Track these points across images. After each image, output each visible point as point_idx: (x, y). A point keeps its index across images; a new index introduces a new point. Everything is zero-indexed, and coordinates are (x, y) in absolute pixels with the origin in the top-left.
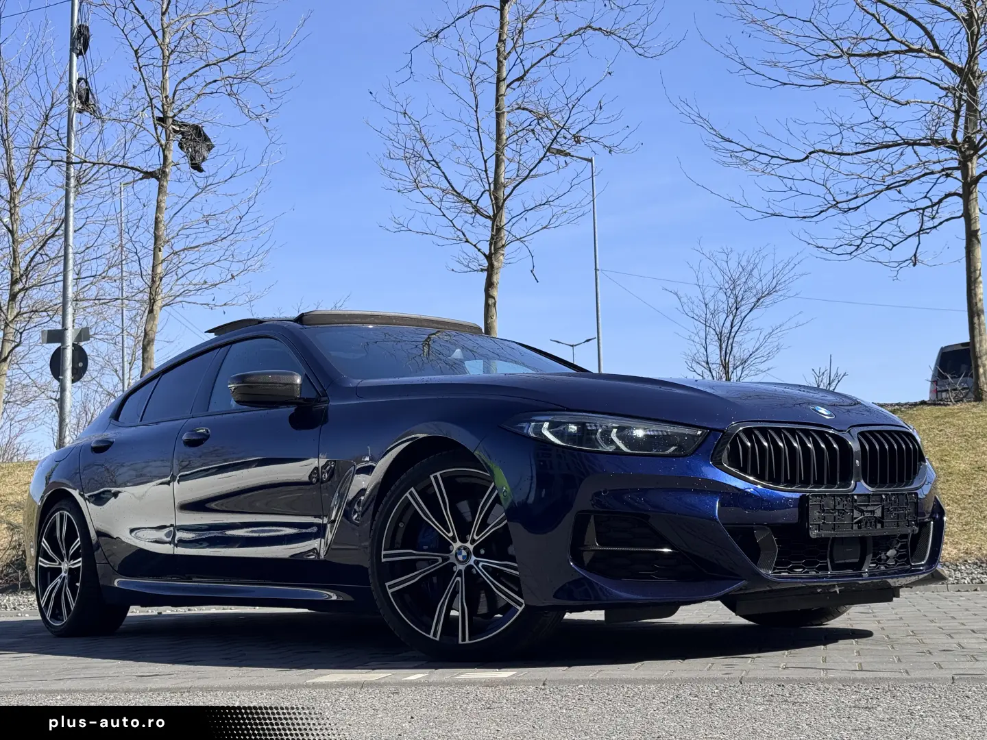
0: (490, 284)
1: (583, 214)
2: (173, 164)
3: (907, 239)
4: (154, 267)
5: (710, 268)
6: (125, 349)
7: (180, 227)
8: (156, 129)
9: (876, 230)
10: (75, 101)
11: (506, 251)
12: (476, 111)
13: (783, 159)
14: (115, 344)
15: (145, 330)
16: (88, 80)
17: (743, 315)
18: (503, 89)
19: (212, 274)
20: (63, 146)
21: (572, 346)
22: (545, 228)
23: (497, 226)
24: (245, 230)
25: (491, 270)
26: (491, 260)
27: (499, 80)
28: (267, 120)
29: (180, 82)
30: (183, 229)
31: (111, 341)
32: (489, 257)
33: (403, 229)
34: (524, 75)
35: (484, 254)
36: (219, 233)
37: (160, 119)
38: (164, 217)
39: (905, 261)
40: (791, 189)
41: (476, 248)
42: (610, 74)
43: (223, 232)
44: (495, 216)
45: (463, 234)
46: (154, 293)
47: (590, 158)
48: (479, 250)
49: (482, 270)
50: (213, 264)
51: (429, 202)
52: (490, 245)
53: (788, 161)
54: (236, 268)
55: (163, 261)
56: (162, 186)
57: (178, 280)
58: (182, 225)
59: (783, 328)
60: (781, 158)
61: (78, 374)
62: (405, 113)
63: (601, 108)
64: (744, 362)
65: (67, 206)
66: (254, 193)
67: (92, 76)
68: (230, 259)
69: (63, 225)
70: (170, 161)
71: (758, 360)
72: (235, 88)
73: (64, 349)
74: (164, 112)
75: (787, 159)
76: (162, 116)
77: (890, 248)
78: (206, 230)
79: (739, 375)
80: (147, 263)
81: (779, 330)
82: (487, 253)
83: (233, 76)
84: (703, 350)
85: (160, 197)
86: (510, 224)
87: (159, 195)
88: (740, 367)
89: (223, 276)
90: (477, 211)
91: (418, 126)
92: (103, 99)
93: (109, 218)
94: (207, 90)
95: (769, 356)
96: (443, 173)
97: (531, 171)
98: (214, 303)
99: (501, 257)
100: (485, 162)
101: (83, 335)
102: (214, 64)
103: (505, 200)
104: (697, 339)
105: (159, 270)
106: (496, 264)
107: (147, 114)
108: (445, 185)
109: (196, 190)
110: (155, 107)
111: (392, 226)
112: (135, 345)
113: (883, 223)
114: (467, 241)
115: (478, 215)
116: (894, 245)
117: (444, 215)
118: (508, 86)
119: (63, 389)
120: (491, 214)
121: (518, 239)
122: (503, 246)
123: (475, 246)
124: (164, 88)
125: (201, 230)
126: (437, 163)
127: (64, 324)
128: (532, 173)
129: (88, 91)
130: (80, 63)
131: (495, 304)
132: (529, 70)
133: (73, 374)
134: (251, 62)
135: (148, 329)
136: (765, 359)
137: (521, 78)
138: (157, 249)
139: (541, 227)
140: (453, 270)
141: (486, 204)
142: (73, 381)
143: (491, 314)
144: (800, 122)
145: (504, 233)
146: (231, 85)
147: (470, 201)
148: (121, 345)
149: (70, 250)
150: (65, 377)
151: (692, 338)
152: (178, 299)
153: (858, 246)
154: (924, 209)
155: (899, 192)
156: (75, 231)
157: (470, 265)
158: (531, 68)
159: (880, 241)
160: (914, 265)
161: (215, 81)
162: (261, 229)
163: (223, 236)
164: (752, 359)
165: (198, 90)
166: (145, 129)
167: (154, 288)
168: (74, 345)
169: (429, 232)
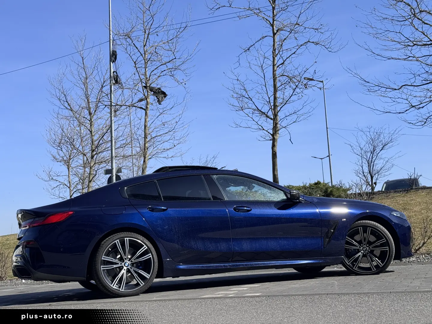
0: (274, 146)
1: (310, 116)
2: (150, 103)
4: (145, 144)
5: (361, 135)
6: (134, 172)
7: (154, 128)
8: (143, 91)
10: (113, 80)
11: (280, 132)
12: (264, 79)
13: (391, 89)
14: (130, 170)
15: (142, 169)
16: (117, 72)
17: (377, 153)
18: (276, 68)
19: (167, 145)
20: (109, 100)
21: (321, 159)
22: (294, 122)
23: (275, 122)
24: (179, 127)
25: (274, 140)
27: (274, 65)
28: (185, 84)
29: (152, 72)
30: (155, 128)
31: (128, 169)
32: (273, 135)
33: (238, 126)
34: (284, 62)
35: (271, 134)
36: (168, 129)
37: (144, 87)
38: (148, 124)
40: (394, 101)
41: (267, 132)
42: (316, 62)
43: (170, 129)
44: (274, 118)
45: (262, 127)
46: (145, 154)
47: (322, 81)
48: (269, 132)
49: (271, 140)
50: (167, 141)
51: (247, 116)
52: (273, 130)
53: (393, 90)
54: (176, 142)
55: (148, 141)
56: (147, 112)
57: (154, 148)
59: (393, 158)
62: (238, 80)
63: (315, 73)
64: (378, 172)
65: (111, 121)
66: (181, 112)
67: (118, 69)
68: (173, 139)
69: (110, 129)
70: (149, 103)
71: (384, 171)
72: (172, 73)
73: (113, 176)
74: (146, 84)
75: (393, 89)
76: (145, 85)
78: (164, 128)
79: (377, 177)
80: (142, 142)
81: (391, 159)
82: (272, 133)
83: (171, 68)
84: (361, 168)
86: (281, 121)
87: (145, 116)
88: (377, 174)
89: (171, 146)
90: (267, 117)
91: (243, 84)
92: (123, 78)
94: (162, 74)
95: (389, 169)
96: (253, 102)
98: (168, 156)
99: (278, 135)
100: (269, 98)
101: (119, 170)
102: (164, 64)
103: (278, 113)
104: (358, 164)
105: (147, 145)
106: (275, 137)
107: (140, 85)
108: (254, 107)
109: (159, 114)
110: (143, 82)
111: (234, 125)
112: (138, 170)
114: (264, 129)
115: (268, 119)
117: (254, 120)
118: (277, 67)
120: (273, 118)
121: (284, 127)
122: (278, 130)
123: (267, 131)
124: (145, 75)
125: (162, 129)
126: (251, 99)
127: (112, 166)
128: (288, 102)
129: (117, 76)
130: (113, 65)
132: (285, 61)
134: (178, 62)
136: (387, 170)
137: (283, 63)
138: (145, 137)
139: (293, 122)
140: (259, 140)
141: (270, 114)
144: (397, 74)
145: (278, 126)
146: (171, 72)
147: (264, 113)
148: (132, 170)
151: (357, 163)
152: (154, 156)
153: (425, 122)
156: (114, 130)
157: (266, 138)
158: (286, 59)
161: (165, 71)
162: (184, 127)
163: (170, 130)
164: (382, 171)
165: (158, 75)
166: (139, 91)
167: (145, 152)
168: (116, 175)
169: (248, 127)
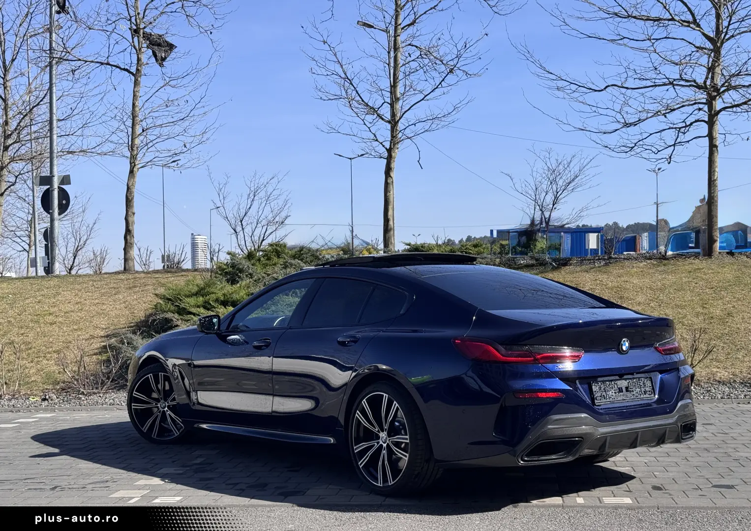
0: (388, 171)
2: (144, 64)
3: (667, 148)
8: (133, 38)
9: (645, 139)
10: (55, 5)
11: (400, 145)
13: (589, 89)
15: (127, 185)
18: (399, 30)
23: (394, 128)
25: (389, 159)
26: (391, 153)
27: (397, 25)
29: (148, 3)
32: (389, 151)
34: (415, 21)
37: (135, 31)
38: (139, 103)
39: (660, 159)
41: (382, 144)
44: (392, 121)
45: (375, 136)
46: (133, 158)
48: (383, 146)
49: (385, 158)
50: (175, 137)
51: (356, 115)
52: (391, 143)
53: (591, 91)
55: (140, 134)
56: (137, 80)
58: (151, 109)
60: (586, 88)
61: (63, 208)
70: (143, 61)
73: (52, 190)
74: (137, 26)
75: (591, 89)
76: (136, 28)
77: (656, 153)
82: (388, 148)
85: (136, 89)
87: (135, 87)
90: (379, 116)
93: (84, 96)
94: (168, 9)
96: (355, 88)
97: (425, 96)
99: (397, 150)
101: (66, 180)
105: (136, 141)
106: (393, 154)
108: (357, 97)
111: (326, 128)
113: (651, 134)
114: (377, 140)
115: (382, 121)
116: (659, 151)
118: (402, 29)
119: (52, 220)
120: (390, 120)
121: (408, 138)
122: (398, 142)
126: (351, 81)
127: (51, 172)
128: (427, 98)
131: (392, 182)
133: (59, 209)
135: (130, 185)
137: (413, 24)
138: (134, 126)
141: (386, 112)
142: (60, 214)
143: (389, 189)
145: (399, 134)
147: (374, 109)
149: (55, 118)
150: (54, 211)
153: (632, 148)
154: (680, 128)
155: (665, 117)
159: (650, 147)
160: (669, 163)
161: (173, 3)
165: (161, 9)
166: (122, 37)
167: (133, 154)
168: (59, 187)
169: (352, 134)
